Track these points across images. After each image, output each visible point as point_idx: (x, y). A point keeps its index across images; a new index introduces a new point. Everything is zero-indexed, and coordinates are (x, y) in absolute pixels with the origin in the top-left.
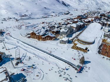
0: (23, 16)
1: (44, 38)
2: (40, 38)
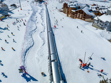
1: (73, 13)
2: (70, 11)
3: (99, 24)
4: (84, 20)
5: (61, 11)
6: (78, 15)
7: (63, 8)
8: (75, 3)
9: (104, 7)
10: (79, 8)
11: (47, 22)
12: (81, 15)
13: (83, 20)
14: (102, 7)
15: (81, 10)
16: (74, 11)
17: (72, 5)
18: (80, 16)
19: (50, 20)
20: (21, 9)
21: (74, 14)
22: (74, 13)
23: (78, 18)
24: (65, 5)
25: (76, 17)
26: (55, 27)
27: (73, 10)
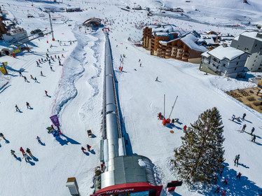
0: (171, 10)
1: (164, 48)
2: (156, 44)
3: (211, 64)
4: (187, 61)
5: (139, 45)
6: (173, 51)
7: (143, 39)
8: (168, 28)
9: (232, 36)
10: (175, 36)
11: (105, 62)
12: (178, 50)
13: (184, 60)
14: (228, 36)
15: (179, 40)
16: (164, 43)
17: (161, 31)
18: (178, 53)
19: (112, 59)
20: (54, 40)
21: (164, 50)
22: (165, 46)
23: (173, 57)
24: (147, 32)
25: (170, 56)
26: (121, 69)
27: (163, 40)
